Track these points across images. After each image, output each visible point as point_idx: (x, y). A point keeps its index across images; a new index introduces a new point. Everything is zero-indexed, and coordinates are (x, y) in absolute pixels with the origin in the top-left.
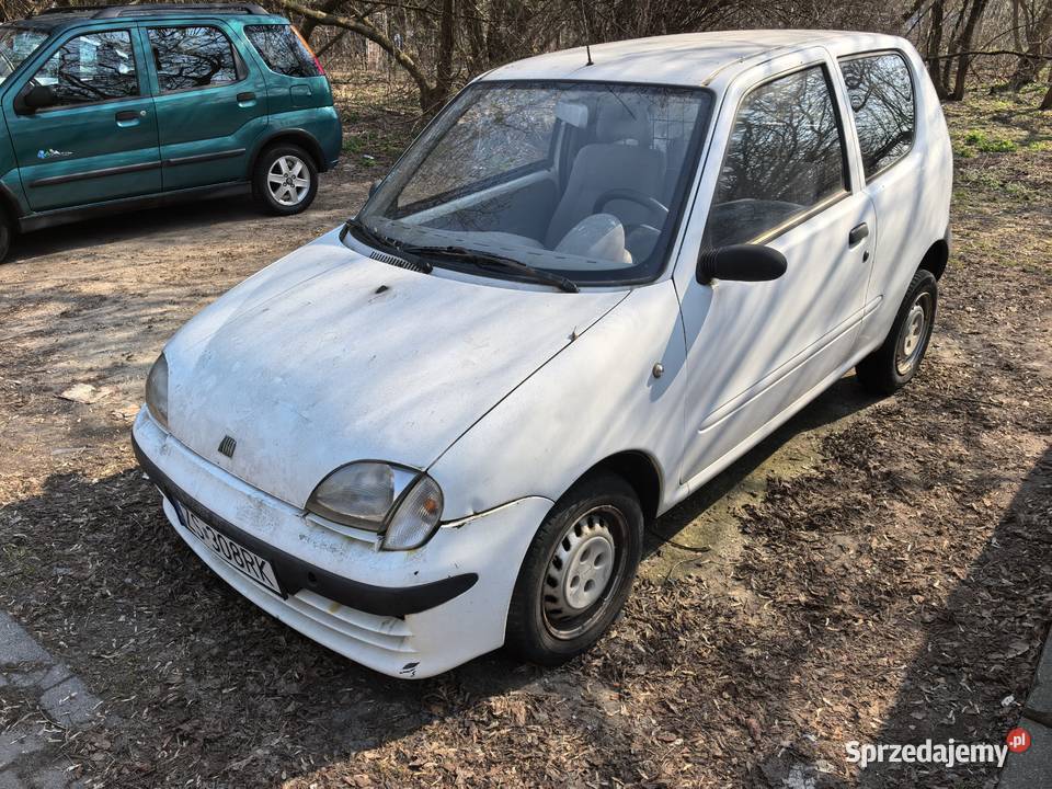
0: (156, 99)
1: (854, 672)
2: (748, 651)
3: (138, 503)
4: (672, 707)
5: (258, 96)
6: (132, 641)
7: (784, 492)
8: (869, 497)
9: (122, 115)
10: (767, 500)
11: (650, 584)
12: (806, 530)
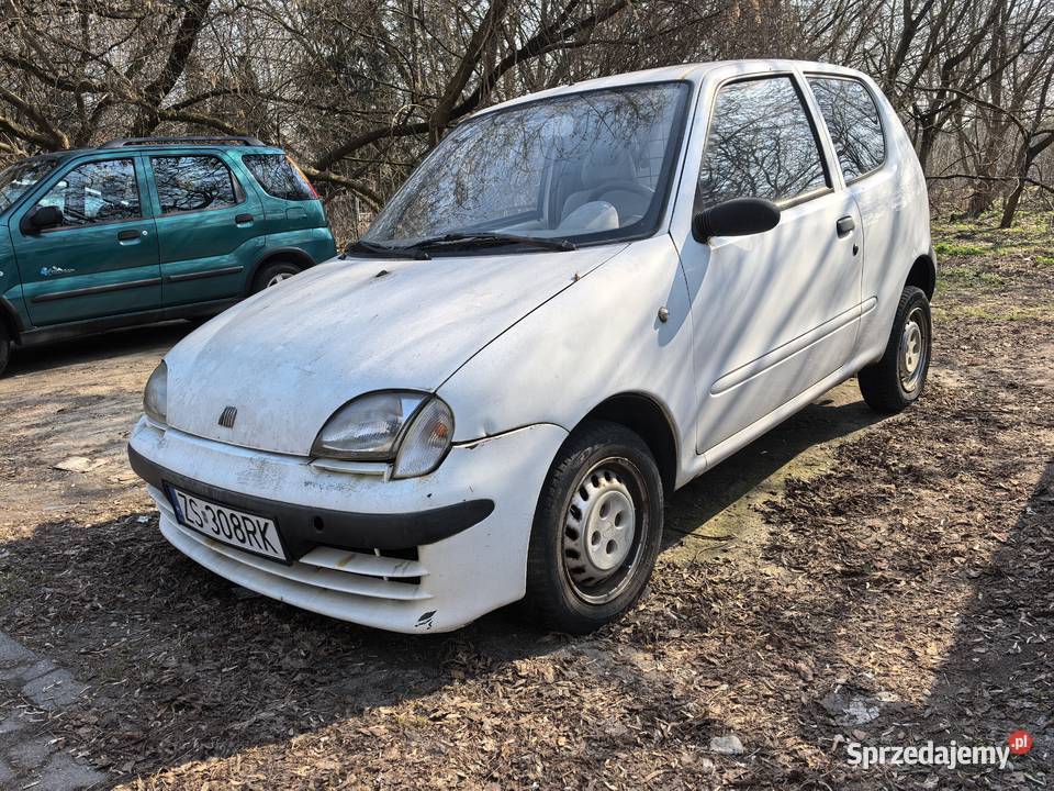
0: (157, 221)
1: (903, 622)
2: (788, 614)
3: (132, 540)
4: (712, 660)
5: (255, 219)
6: (124, 640)
7: (804, 487)
8: (893, 486)
9: (123, 235)
10: (787, 496)
11: (676, 567)
12: (833, 515)
